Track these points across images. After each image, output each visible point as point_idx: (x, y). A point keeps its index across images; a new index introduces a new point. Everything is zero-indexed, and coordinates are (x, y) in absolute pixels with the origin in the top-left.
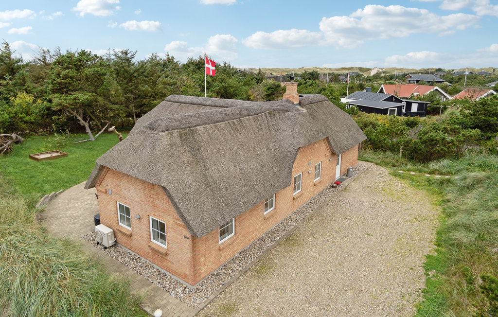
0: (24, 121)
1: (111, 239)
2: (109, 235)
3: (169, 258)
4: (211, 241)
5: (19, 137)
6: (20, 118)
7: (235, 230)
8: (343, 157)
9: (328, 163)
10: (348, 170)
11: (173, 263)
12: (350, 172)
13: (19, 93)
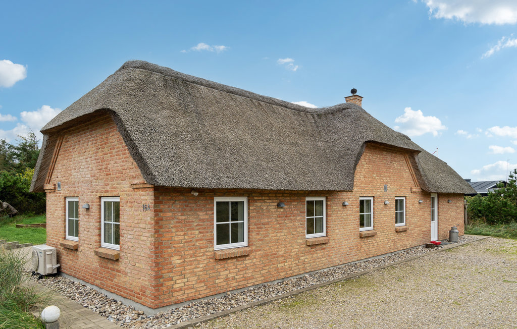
0: (22, 193)
1: (51, 263)
2: (47, 253)
3: (122, 266)
4: (197, 232)
5: (11, 207)
6: (19, 189)
7: (249, 238)
8: (440, 214)
9: (417, 205)
10: (451, 232)
11: (126, 274)
12: (454, 235)
13: (27, 169)
